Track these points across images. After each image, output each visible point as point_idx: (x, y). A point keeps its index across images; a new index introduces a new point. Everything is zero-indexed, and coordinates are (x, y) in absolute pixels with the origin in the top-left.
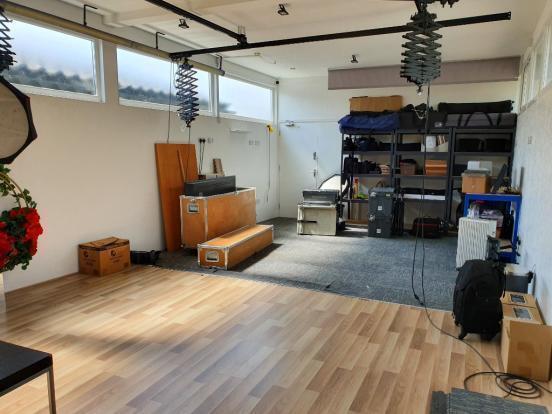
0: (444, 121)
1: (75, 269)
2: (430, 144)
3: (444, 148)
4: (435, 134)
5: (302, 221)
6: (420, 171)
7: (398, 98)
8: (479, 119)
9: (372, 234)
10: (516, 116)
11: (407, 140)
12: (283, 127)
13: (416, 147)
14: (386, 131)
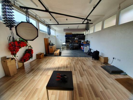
0: (78, 36)
1: (36, 58)
2: (76, 39)
3: (77, 39)
4: (76, 37)
5: (62, 49)
6: (75, 42)
7: (71, 33)
8: (81, 36)
9: (71, 50)
10: (85, 35)
11: (73, 38)
12: (56, 36)
13: (74, 39)
14: (70, 37)
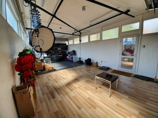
0: (61, 46)
3: (61, 49)
5: (46, 62)
9: (56, 62)
10: (68, 45)
13: (57, 49)
